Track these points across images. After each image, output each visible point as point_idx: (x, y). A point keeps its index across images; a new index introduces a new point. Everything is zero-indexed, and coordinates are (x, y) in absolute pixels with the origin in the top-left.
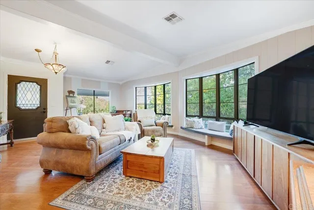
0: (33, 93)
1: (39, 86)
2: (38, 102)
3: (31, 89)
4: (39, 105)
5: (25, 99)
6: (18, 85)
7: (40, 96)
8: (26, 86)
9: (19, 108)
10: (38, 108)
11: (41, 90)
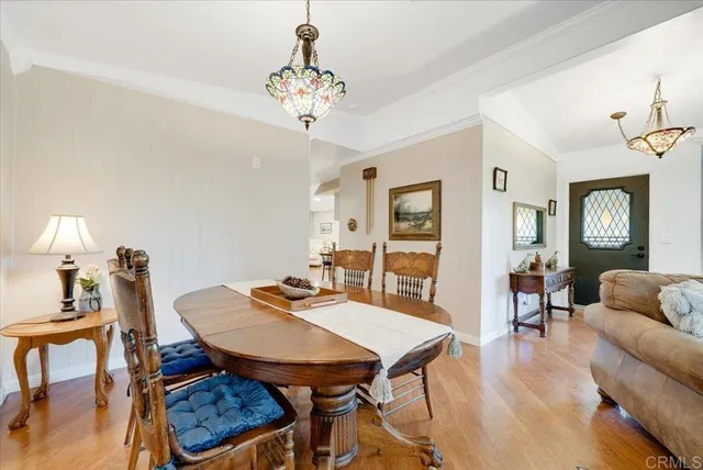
0: (613, 212)
1: (628, 196)
2: (625, 233)
3: (610, 205)
4: (627, 240)
5: (599, 225)
6: (587, 199)
7: (631, 218)
8: (599, 199)
9: (587, 245)
10: (626, 245)
11: (631, 203)
